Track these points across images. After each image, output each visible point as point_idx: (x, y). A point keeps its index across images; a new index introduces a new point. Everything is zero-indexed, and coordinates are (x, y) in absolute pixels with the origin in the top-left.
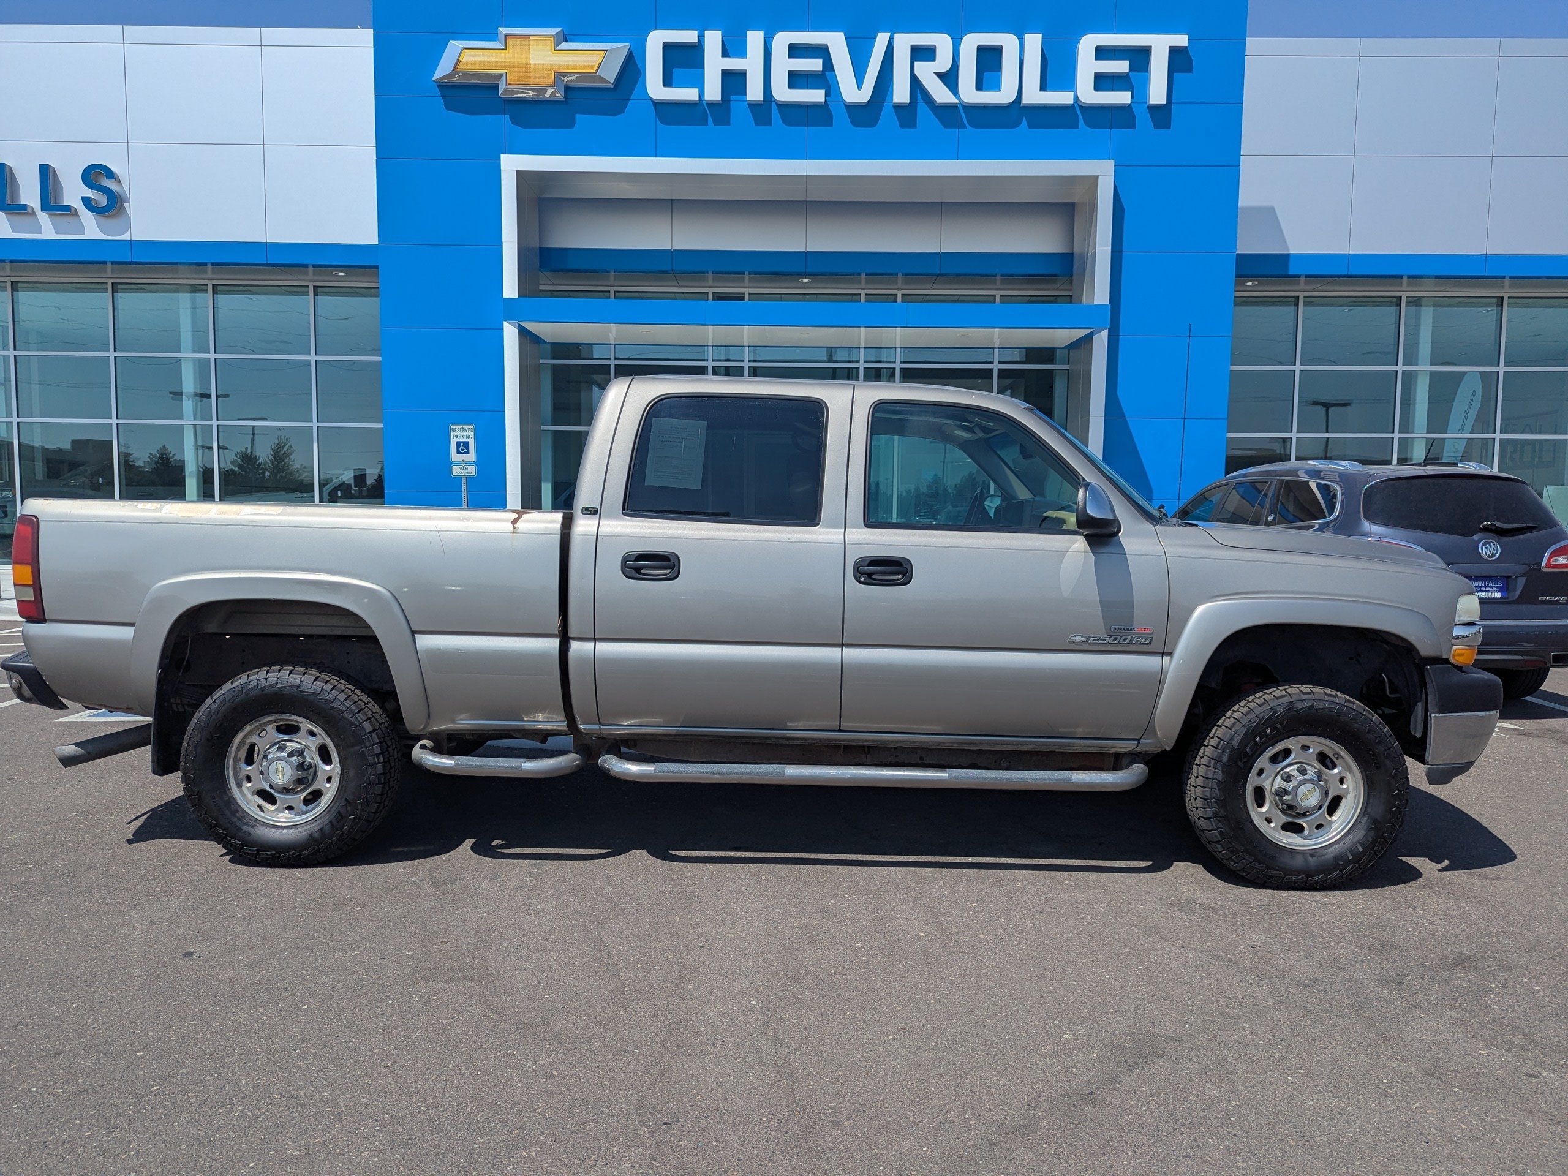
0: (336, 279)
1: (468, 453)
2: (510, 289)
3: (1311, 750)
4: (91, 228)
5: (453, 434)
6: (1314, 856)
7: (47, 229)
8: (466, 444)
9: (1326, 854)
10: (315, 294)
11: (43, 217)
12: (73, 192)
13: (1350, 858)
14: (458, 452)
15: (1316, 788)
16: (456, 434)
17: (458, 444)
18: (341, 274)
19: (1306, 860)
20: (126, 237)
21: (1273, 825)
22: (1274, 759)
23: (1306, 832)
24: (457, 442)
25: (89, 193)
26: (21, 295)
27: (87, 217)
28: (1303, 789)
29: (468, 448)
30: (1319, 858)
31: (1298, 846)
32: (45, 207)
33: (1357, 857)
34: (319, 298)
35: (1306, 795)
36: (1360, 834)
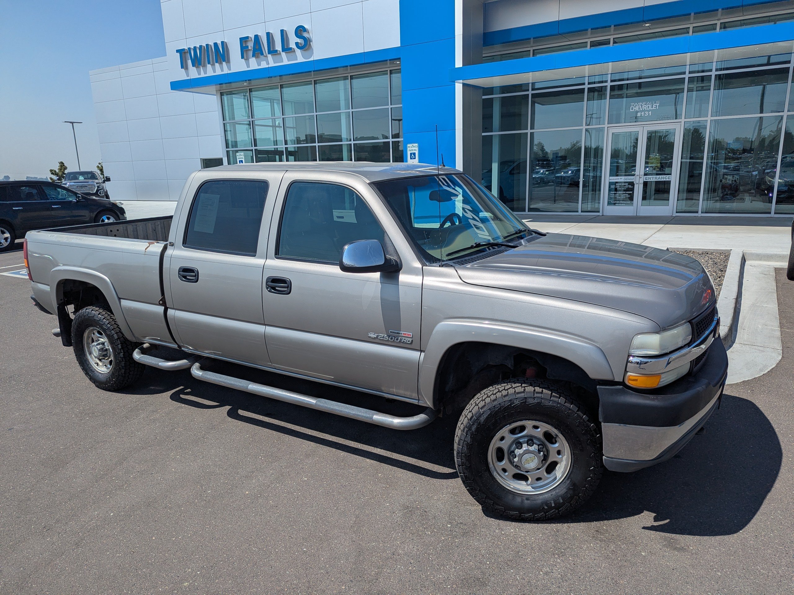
0: (395, 65)
1: (415, 158)
2: (459, 63)
3: (539, 430)
4: (300, 57)
5: (408, 149)
6: (529, 500)
7: (285, 60)
8: (414, 154)
9: (537, 500)
10: (391, 73)
11: (283, 54)
12: (293, 40)
13: (553, 505)
14: (411, 158)
15: (536, 457)
16: (410, 149)
17: (411, 154)
18: (398, 63)
19: (522, 501)
20: (312, 59)
21: (507, 474)
22: (513, 432)
23: (529, 482)
24: (411, 153)
25: (299, 40)
26: (285, 90)
27: (298, 52)
28: (526, 456)
29: (415, 156)
30: (532, 502)
31: (520, 491)
32: (284, 50)
33: (558, 506)
34: (393, 75)
35: (528, 460)
36: (563, 491)
